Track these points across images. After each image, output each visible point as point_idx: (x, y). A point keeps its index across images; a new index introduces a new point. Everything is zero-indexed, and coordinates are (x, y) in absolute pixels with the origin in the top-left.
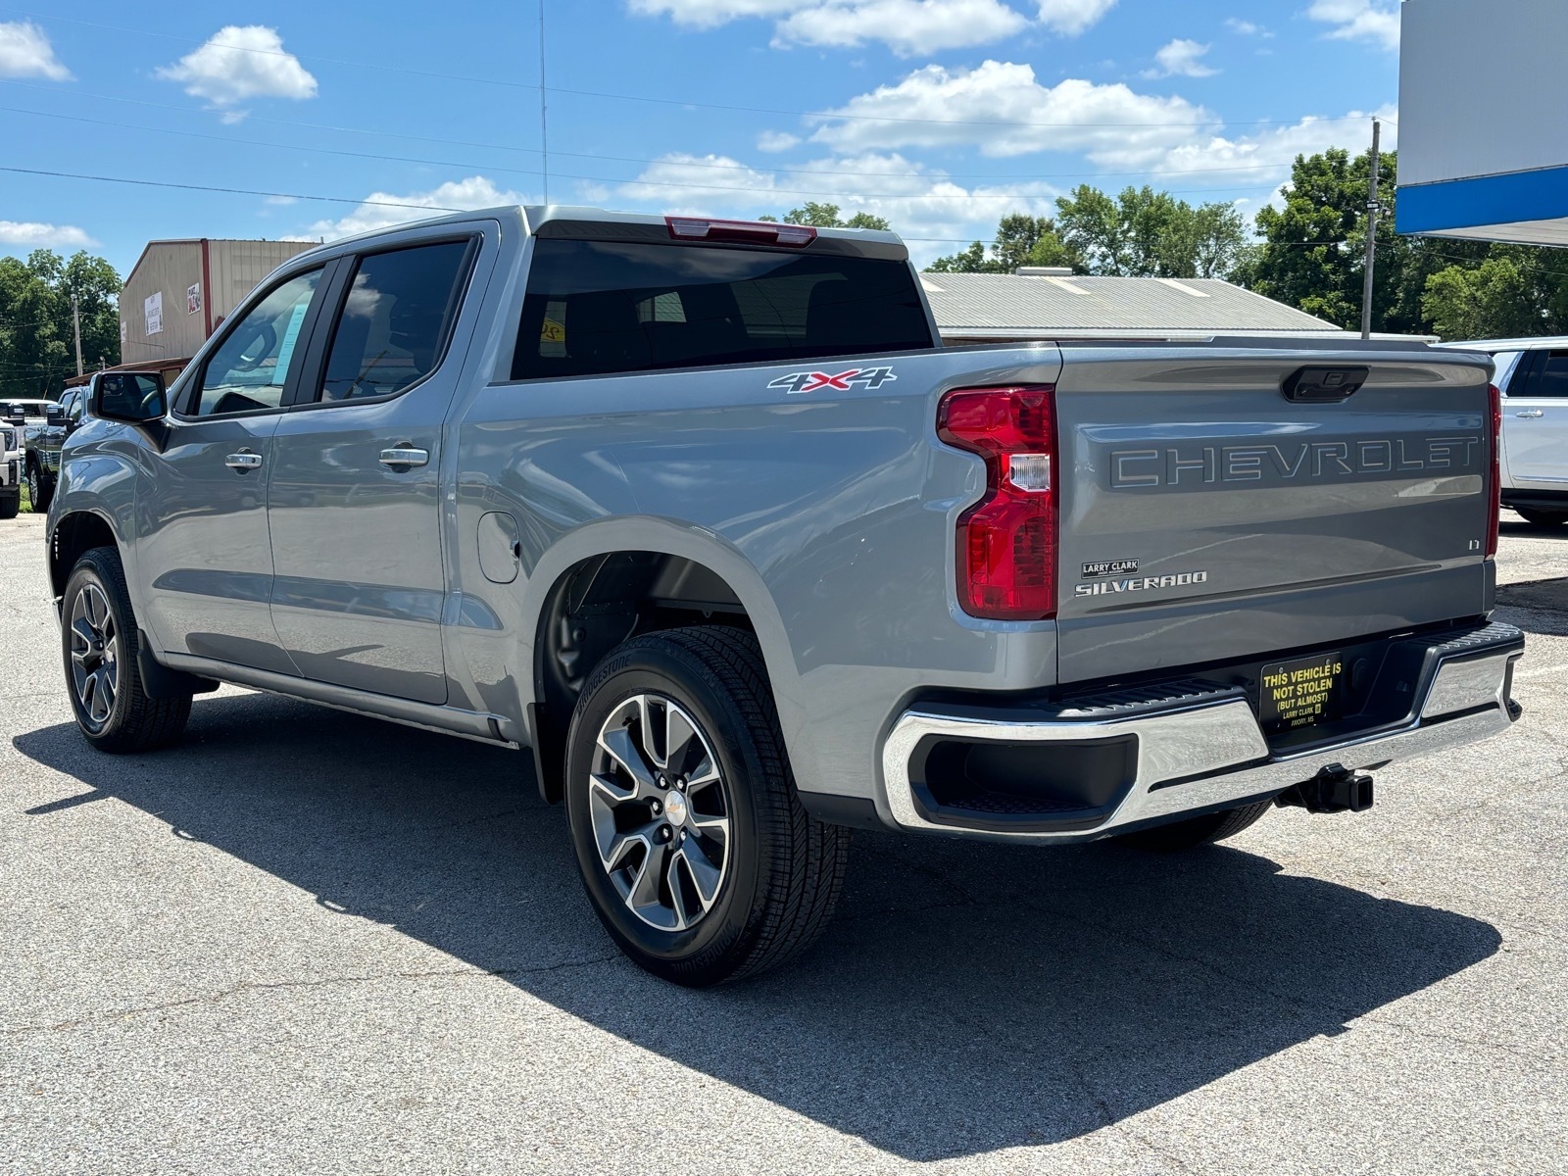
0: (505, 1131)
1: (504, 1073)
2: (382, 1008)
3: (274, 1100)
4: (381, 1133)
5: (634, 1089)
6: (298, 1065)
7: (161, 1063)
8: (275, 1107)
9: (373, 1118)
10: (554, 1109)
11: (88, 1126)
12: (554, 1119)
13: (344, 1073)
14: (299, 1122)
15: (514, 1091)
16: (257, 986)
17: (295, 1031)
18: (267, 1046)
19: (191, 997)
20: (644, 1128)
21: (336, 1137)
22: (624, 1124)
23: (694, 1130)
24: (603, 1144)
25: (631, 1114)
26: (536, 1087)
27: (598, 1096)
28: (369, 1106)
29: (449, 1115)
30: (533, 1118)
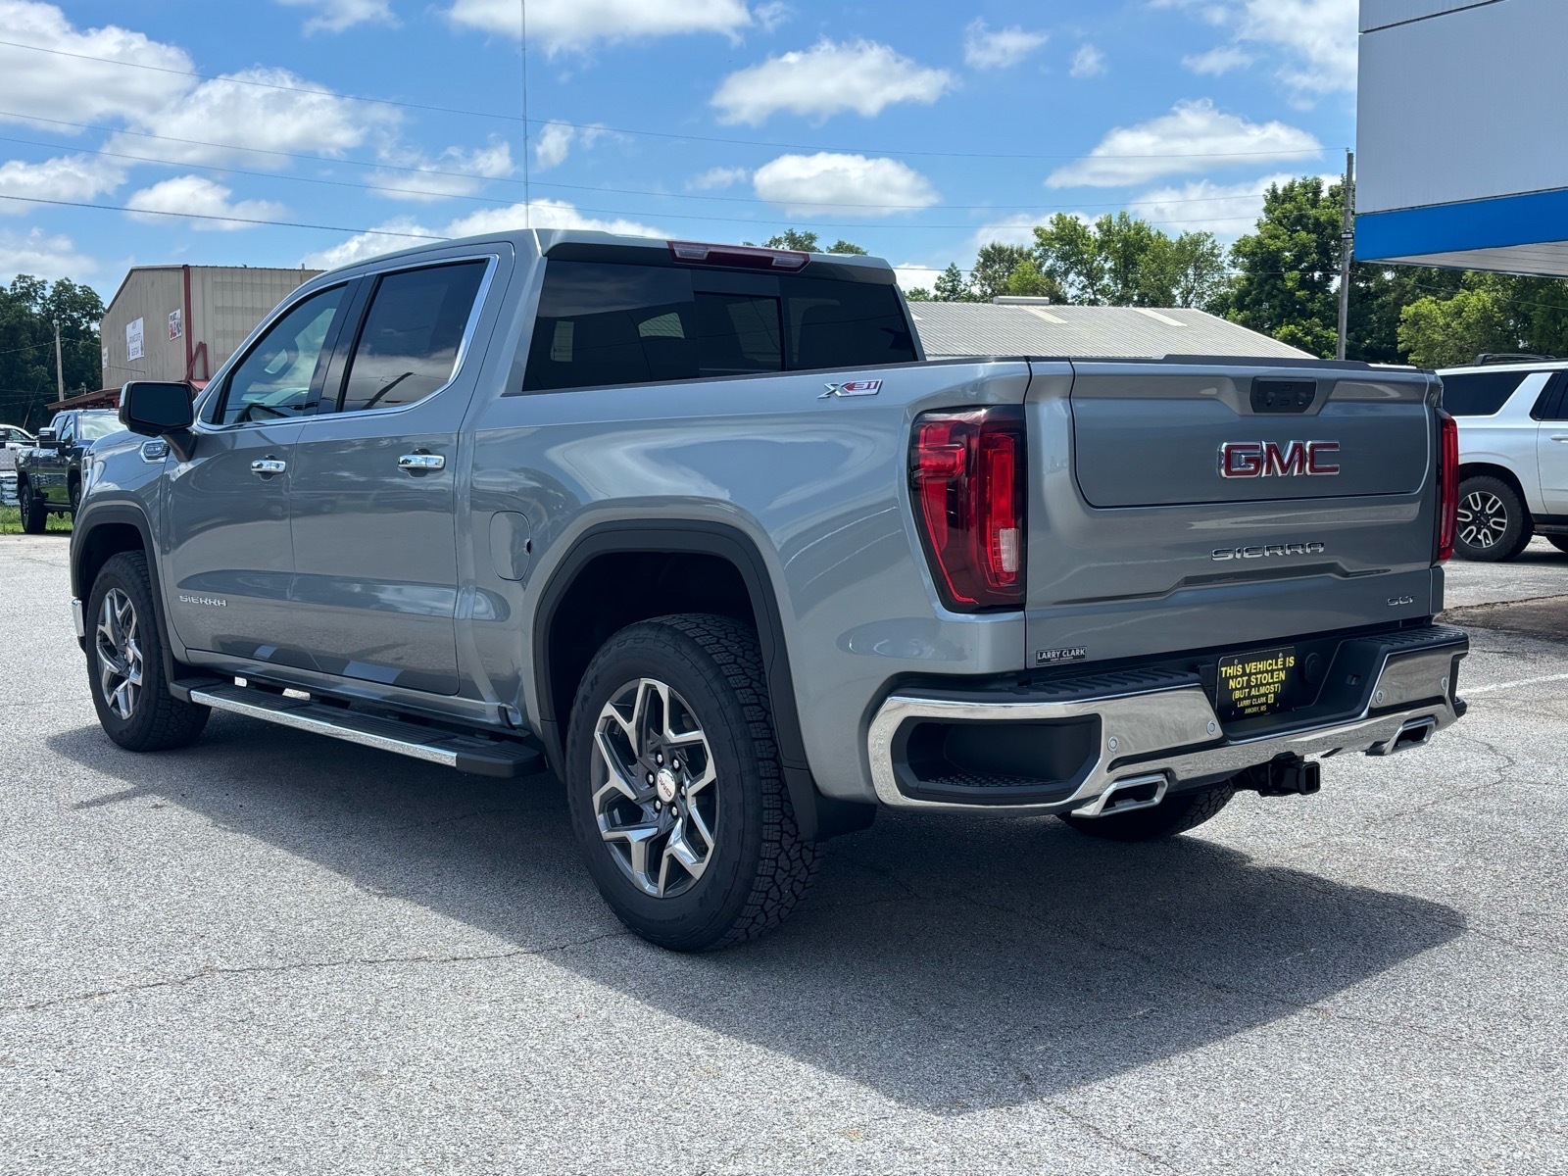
0: (455, 1100)
1: (456, 1049)
2: (343, 990)
3: (236, 1073)
4: (338, 1102)
5: (580, 1063)
6: (261, 1041)
7: (129, 1040)
8: (237, 1078)
9: (329, 1088)
10: (503, 1081)
11: (58, 1094)
12: (502, 1090)
13: (304, 1048)
14: (259, 1093)
15: (465, 1065)
16: (223, 971)
17: (257, 1011)
18: (231, 1025)
19: (160, 981)
20: (588, 1098)
21: (294, 1105)
22: (569, 1094)
23: (636, 1100)
24: (549, 1113)
25: (577, 1085)
26: (487, 1062)
27: (546, 1069)
28: (327, 1078)
29: (403, 1086)
30: (481, 1089)
